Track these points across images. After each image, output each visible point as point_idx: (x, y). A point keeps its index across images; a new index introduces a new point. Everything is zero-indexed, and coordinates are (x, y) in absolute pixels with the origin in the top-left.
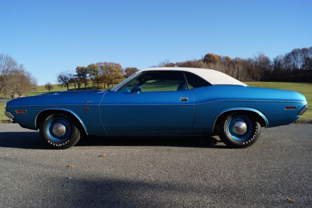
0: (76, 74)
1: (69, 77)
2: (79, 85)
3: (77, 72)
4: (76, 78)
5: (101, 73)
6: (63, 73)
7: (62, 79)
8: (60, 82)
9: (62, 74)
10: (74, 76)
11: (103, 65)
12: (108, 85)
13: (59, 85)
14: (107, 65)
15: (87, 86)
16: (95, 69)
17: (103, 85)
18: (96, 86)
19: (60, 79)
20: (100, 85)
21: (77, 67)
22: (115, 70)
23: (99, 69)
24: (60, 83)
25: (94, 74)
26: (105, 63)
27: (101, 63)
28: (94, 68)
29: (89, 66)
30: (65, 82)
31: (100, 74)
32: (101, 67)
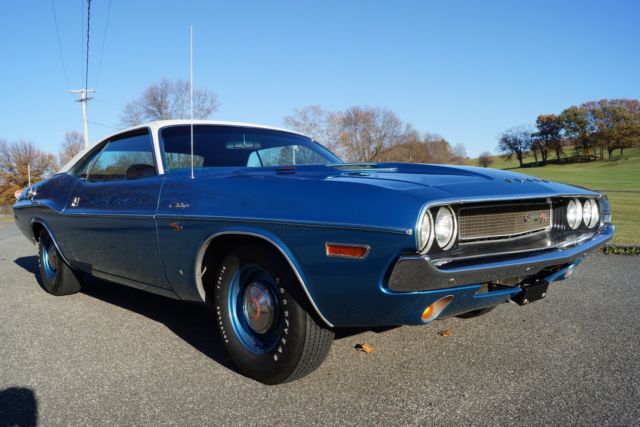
0: (537, 130)
1: (523, 139)
2: (545, 154)
3: (538, 127)
4: (537, 142)
5: (593, 124)
6: (511, 131)
7: (509, 144)
8: (504, 149)
9: (510, 134)
10: (533, 135)
11: (598, 108)
12: (610, 151)
13: (503, 157)
14: (607, 105)
15: (562, 157)
16: (579, 117)
17: (598, 151)
18: (581, 154)
19: (504, 145)
20: (591, 152)
21: (539, 118)
22: (627, 115)
23: (589, 118)
24: (505, 153)
25: (575, 130)
26: (601, 103)
27: (593, 103)
28: (575, 115)
29: (566, 111)
30: (516, 149)
31: (592, 128)
32: (593, 112)
